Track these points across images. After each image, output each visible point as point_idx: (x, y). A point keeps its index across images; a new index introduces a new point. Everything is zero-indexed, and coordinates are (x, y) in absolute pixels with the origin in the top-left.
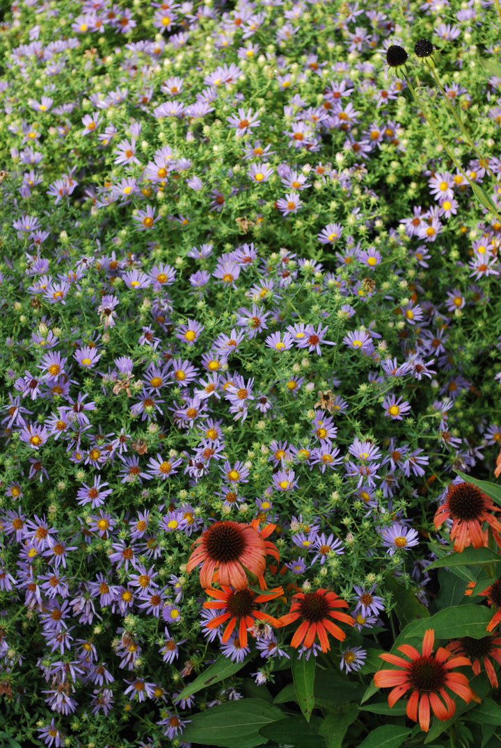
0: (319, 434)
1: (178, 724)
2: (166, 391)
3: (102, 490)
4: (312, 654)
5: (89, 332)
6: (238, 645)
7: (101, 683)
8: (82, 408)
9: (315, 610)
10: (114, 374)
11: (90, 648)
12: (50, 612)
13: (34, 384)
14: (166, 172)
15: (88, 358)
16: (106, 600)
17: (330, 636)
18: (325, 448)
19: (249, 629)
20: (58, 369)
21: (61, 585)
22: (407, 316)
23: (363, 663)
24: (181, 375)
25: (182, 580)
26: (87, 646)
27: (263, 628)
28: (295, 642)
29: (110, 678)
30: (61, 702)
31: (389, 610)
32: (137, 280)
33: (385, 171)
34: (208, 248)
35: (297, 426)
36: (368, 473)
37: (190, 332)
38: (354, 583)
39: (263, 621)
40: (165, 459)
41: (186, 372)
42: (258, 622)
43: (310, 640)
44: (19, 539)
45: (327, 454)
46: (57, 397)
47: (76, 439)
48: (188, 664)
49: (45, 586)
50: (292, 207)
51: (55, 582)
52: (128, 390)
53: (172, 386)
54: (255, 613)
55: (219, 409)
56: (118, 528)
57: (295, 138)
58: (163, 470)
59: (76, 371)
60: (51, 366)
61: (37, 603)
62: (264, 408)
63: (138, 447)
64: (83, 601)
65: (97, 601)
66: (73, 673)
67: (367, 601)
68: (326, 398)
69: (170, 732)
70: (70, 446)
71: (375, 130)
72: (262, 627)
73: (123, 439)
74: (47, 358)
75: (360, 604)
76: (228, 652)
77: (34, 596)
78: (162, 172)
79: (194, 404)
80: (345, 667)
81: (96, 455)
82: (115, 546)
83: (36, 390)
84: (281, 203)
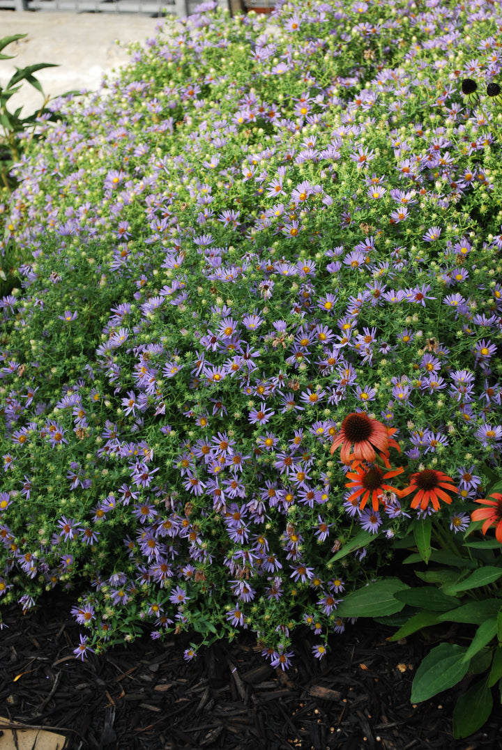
0: (427, 368)
1: (332, 603)
2: (312, 348)
3: (267, 413)
4: (428, 514)
5: (253, 306)
6: (374, 520)
7: (273, 571)
8: (250, 356)
9: (428, 482)
10: (273, 334)
11: (263, 542)
12: (231, 515)
13: (214, 340)
14: (306, 196)
15: (253, 323)
16: (273, 502)
17: (441, 501)
18: (432, 377)
19: (380, 496)
20: (231, 331)
21: (241, 488)
22: (495, 295)
23: (467, 526)
24: (323, 336)
25: (329, 474)
26: (261, 541)
27: (390, 495)
28: (415, 505)
29: (280, 566)
30: (242, 589)
31: (485, 485)
32: (287, 270)
33: (478, 203)
34: (340, 249)
35: (411, 365)
36: (465, 391)
37: (328, 303)
38: (457, 466)
39: (390, 491)
40: (313, 391)
41: (326, 335)
42: (386, 492)
43: (425, 504)
44: (207, 461)
45: (436, 382)
46: (232, 351)
47: (246, 378)
48: (337, 542)
49: (227, 490)
50: (402, 217)
51: (235, 485)
52: (283, 343)
53: (317, 345)
54: (383, 486)
55: (353, 357)
56: (280, 443)
57: (403, 171)
58: (312, 400)
59: (244, 334)
60: (226, 329)
61: (223, 505)
62: (385, 351)
63: (292, 385)
64: (256, 503)
65: (267, 504)
66: (251, 558)
67: (468, 479)
68: (432, 342)
69: (327, 610)
70: (242, 384)
71: (469, 173)
72: (388, 494)
73: (281, 378)
74: (223, 324)
75: (462, 481)
76: (365, 527)
77: (220, 499)
78: (303, 196)
79: (334, 355)
80: (454, 529)
81: (261, 390)
82: (279, 456)
83: (216, 344)
84: (394, 215)
